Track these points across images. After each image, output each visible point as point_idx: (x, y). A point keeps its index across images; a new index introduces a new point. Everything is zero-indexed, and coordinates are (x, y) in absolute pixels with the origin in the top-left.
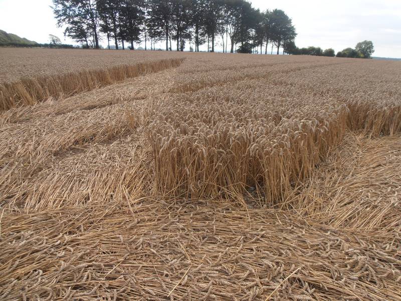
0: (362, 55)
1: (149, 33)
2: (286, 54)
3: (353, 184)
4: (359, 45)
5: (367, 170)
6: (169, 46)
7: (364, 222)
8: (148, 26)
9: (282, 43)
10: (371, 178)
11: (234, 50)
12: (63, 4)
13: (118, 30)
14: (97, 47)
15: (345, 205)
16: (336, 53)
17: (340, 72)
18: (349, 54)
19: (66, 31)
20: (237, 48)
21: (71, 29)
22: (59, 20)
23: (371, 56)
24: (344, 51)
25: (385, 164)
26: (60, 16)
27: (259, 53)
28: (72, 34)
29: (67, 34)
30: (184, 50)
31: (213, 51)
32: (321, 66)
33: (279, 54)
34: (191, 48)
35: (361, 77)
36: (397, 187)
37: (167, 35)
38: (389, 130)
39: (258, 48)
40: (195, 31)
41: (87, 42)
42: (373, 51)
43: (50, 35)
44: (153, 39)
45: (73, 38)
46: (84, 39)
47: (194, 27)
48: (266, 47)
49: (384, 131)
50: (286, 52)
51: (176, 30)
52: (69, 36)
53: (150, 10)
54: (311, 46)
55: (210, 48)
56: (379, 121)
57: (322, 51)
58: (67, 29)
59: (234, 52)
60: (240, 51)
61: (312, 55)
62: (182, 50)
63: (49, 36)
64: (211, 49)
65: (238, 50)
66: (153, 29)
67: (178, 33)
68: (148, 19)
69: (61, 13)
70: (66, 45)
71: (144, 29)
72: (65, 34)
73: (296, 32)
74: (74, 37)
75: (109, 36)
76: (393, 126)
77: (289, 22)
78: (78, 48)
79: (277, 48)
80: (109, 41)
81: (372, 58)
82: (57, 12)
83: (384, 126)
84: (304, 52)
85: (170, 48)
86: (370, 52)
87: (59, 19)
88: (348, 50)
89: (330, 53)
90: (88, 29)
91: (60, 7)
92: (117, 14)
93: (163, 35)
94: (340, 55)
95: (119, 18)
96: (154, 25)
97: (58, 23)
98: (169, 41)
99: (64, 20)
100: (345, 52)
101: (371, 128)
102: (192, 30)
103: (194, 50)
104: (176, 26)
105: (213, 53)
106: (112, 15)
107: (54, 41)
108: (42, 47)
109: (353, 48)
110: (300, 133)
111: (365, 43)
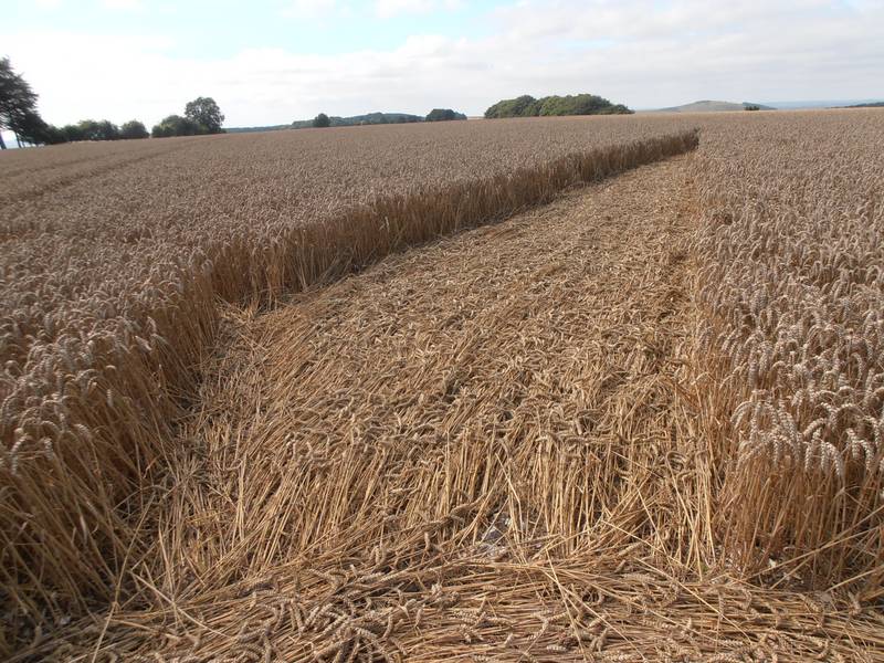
0: (204, 128)
2: (27, 145)
3: (269, 435)
4: (191, 107)
5: (286, 385)
7: (319, 516)
10: (302, 401)
15: (270, 494)
16: (150, 130)
17: (167, 175)
18: (174, 128)
24: (164, 122)
25: (315, 359)
32: (123, 165)
35: (212, 179)
36: (349, 401)
38: (298, 281)
42: (223, 118)
49: (291, 285)
56: (273, 269)
57: (116, 127)
61: (95, 139)
76: (301, 269)
81: (224, 131)
83: (287, 275)
84: (72, 134)
88: (173, 119)
89: (135, 131)
94: (158, 132)
100: (169, 126)
101: (265, 287)
109: (182, 114)
110: (91, 374)
111: (200, 101)
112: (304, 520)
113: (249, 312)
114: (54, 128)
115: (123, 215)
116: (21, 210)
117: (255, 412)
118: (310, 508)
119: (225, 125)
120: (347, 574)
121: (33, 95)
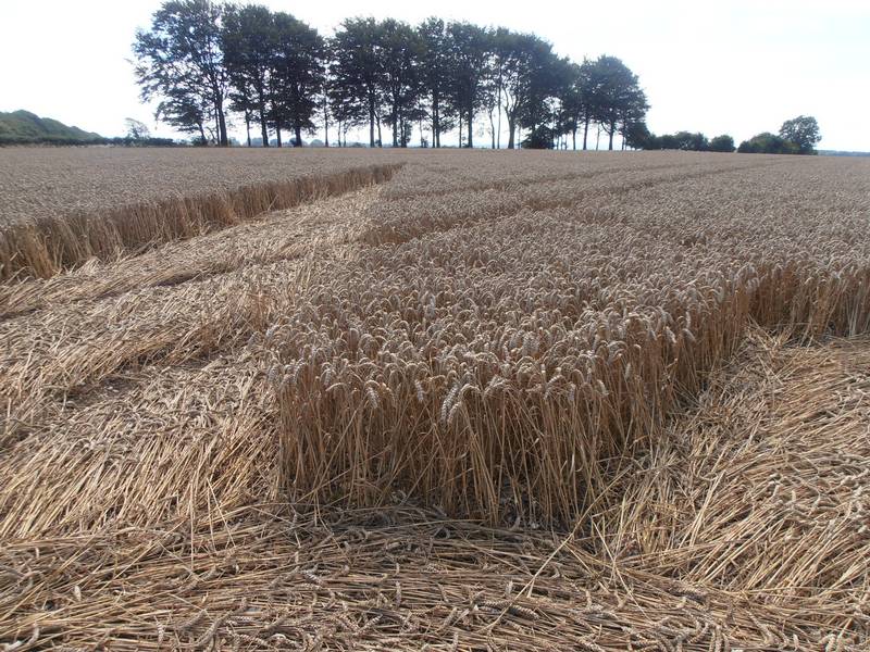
0: (794, 148)
1: (333, 109)
2: (629, 148)
3: (754, 465)
4: (788, 125)
5: (790, 425)
6: (376, 138)
7: (777, 567)
8: (332, 96)
9: (619, 125)
10: (802, 449)
11: (516, 142)
12: (153, 55)
13: (268, 106)
14: (224, 142)
15: (733, 520)
16: (737, 145)
17: (739, 190)
18: (766, 145)
19: (159, 111)
20: (523, 138)
21: (170, 104)
22: (145, 88)
23: (814, 148)
24: (755, 138)
25: (835, 411)
26: (148, 78)
27: (571, 148)
28: (172, 116)
29: (162, 116)
30: (408, 144)
31: (470, 145)
32: (703, 174)
33: (614, 148)
34: (423, 141)
35: (785, 200)
36: (860, 472)
37: (372, 114)
38: (846, 324)
39: (567, 138)
40: (431, 104)
41: (202, 131)
42: (819, 139)
43: (128, 119)
44: (343, 123)
45: (173, 125)
46: (197, 125)
47: (430, 96)
48: (586, 135)
49: (837, 326)
50: (627, 144)
51: (391, 103)
52: (165, 119)
53: (337, 63)
54: (682, 130)
55: (464, 138)
56: (822, 304)
57: (706, 140)
58: (162, 107)
59: (516, 147)
60: (527, 145)
61: (685, 149)
62: (404, 145)
63: (126, 122)
64: (466, 142)
65: (526, 141)
66: (341, 102)
67: (394, 109)
68: (332, 82)
69: (149, 73)
70: (159, 139)
71: (324, 102)
72: (157, 116)
73: (648, 103)
74: (174, 122)
75: (248, 119)
76: (855, 314)
77: (633, 81)
78: (183, 144)
79: (609, 137)
80: (248, 128)
81: (816, 153)
82: (141, 71)
83: (836, 314)
84: (668, 143)
85: (379, 142)
86: (813, 140)
87: (145, 85)
88: (764, 136)
89: (724, 144)
90: (204, 104)
91: (148, 62)
92: (267, 73)
93: (364, 114)
94: (746, 148)
95: (271, 82)
96: (345, 95)
97: (144, 94)
98: (375, 127)
99: (155, 88)
100: (758, 142)
101: (805, 320)
102: (426, 102)
103: (431, 145)
104: (391, 94)
105: (469, 149)
106: (256, 75)
107: (135, 131)
108: (109, 145)
109: (776, 133)
110: (620, 346)
111: (800, 120)
112: (760, 562)
113: (777, 341)
114: (654, 136)
115: (687, 219)
116: (609, 201)
117: (748, 438)
118: (771, 554)
119: (818, 146)
120: (787, 641)
121: (648, 107)
